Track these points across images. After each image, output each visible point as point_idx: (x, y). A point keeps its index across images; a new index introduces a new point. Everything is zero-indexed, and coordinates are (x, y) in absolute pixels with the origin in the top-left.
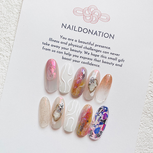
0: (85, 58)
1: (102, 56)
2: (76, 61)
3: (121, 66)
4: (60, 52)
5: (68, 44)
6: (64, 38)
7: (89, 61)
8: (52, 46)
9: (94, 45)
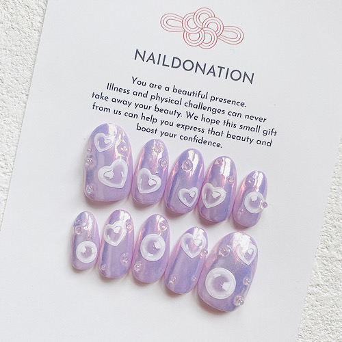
0: (187, 128)
1: (227, 123)
2: (167, 134)
3: (269, 144)
4: (131, 115)
5: (149, 96)
6: (139, 83)
7: (197, 133)
8: (114, 100)
9: (209, 97)
